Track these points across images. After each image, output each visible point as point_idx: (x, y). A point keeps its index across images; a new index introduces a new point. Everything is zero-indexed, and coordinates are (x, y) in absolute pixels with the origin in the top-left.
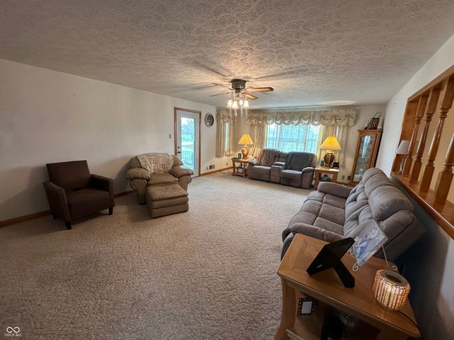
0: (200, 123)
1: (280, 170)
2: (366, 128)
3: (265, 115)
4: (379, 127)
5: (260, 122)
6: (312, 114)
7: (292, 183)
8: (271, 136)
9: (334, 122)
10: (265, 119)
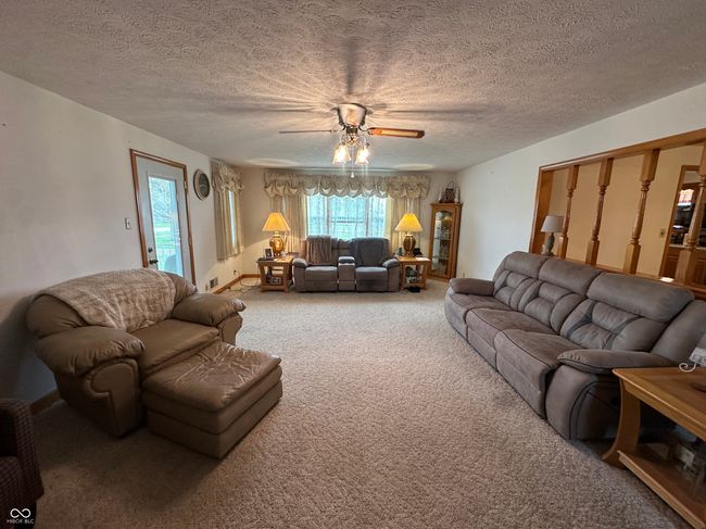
0: (186, 191)
1: (352, 270)
2: (441, 202)
3: (301, 179)
4: (456, 200)
5: (294, 191)
6: (376, 181)
7: (375, 287)
8: (314, 214)
9: (405, 193)
10: (301, 186)
